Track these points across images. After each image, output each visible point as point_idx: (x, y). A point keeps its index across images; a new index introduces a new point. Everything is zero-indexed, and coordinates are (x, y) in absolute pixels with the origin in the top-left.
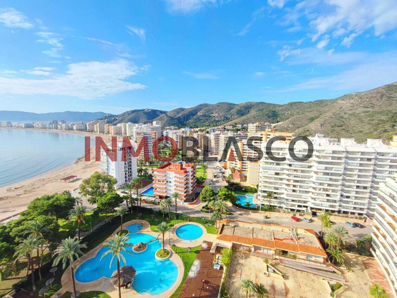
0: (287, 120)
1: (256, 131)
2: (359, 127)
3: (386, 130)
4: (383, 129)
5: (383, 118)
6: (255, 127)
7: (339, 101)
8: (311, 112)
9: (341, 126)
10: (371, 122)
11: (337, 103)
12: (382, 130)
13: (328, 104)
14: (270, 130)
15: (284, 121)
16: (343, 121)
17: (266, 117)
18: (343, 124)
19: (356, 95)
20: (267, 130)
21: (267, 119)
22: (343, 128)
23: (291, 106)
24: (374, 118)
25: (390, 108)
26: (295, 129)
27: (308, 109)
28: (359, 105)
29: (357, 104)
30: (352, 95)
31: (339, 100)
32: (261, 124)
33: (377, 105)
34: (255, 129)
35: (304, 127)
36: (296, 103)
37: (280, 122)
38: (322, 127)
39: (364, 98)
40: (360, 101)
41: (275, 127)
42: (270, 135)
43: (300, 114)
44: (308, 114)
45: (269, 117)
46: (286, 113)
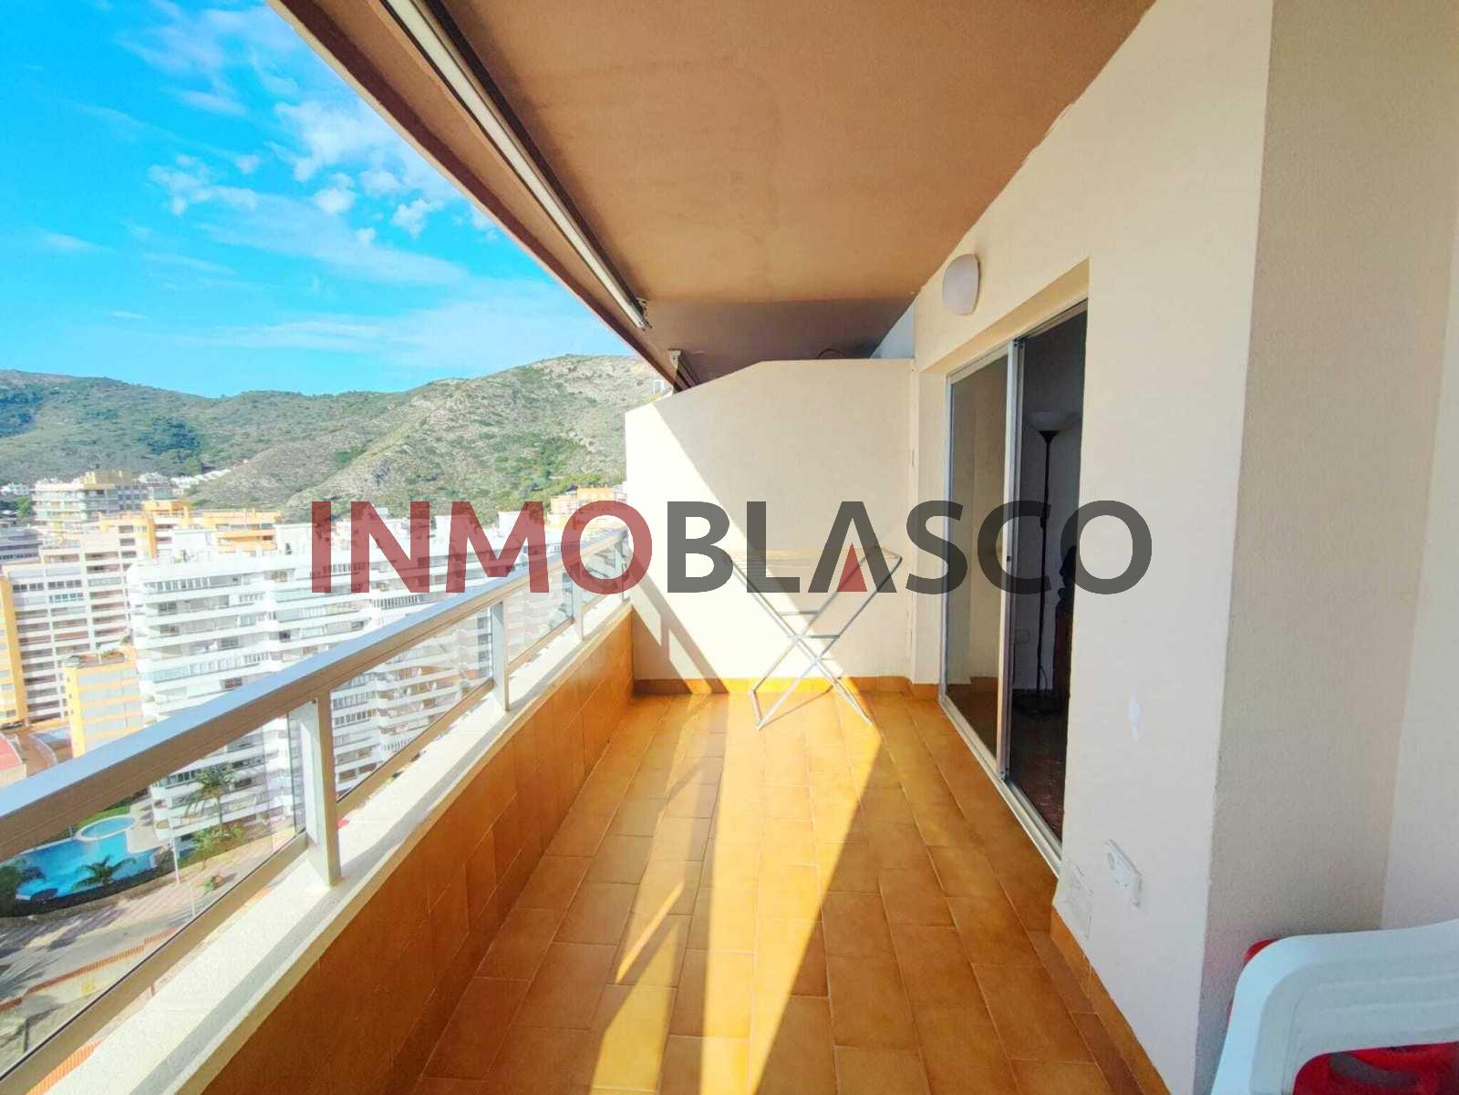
0: (245, 461)
1: (89, 512)
2: (479, 481)
3: (536, 485)
4: (529, 482)
5: (527, 453)
6: (81, 496)
7: (417, 401)
8: (337, 433)
9: (434, 479)
10: (503, 465)
11: (411, 406)
12: (528, 486)
13: (386, 408)
14: (167, 504)
15: (233, 464)
16: (438, 464)
17: (142, 448)
18: (438, 471)
19: (458, 387)
20: (149, 505)
21: (144, 458)
22: (441, 483)
23: (255, 407)
24: (506, 454)
25: (535, 429)
26: (288, 496)
27: (324, 420)
28: (468, 415)
29: (463, 412)
30: (448, 385)
31: (416, 398)
32: (111, 478)
33: (508, 419)
34: (82, 506)
35: (318, 487)
36: (273, 394)
37: (214, 468)
38: (378, 482)
39: (477, 397)
40: (469, 405)
41: (194, 491)
42: (169, 527)
43: (298, 438)
44: (326, 439)
45: (157, 449)
46: (239, 431)
